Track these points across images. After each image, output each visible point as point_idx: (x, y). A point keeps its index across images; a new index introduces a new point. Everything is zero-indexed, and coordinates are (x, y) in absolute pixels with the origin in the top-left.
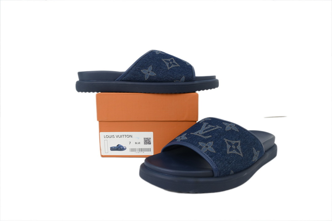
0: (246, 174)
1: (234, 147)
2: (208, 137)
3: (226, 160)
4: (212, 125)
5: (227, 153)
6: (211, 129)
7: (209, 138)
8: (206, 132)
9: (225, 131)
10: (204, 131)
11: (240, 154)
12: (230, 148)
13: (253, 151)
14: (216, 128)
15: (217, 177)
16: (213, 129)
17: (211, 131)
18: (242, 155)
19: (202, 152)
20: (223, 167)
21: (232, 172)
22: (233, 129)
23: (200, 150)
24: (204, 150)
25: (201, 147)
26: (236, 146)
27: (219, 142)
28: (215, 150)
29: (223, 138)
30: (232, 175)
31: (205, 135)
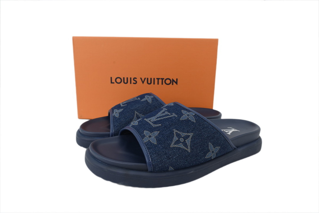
0: (192, 172)
1: (182, 140)
2: (158, 125)
3: (166, 154)
4: (169, 113)
5: (171, 146)
6: (165, 116)
7: (157, 127)
8: (159, 119)
9: (179, 120)
10: (158, 118)
11: (187, 149)
12: (177, 140)
13: (208, 146)
14: (171, 116)
15: (151, 172)
16: (168, 117)
17: (164, 119)
18: (189, 150)
19: (142, 142)
20: (158, 162)
21: (171, 168)
22: (190, 119)
23: (142, 139)
24: (146, 140)
25: (143, 137)
26: (185, 140)
27: (166, 132)
28: (157, 141)
29: (173, 128)
30: (172, 171)
31: (155, 123)
